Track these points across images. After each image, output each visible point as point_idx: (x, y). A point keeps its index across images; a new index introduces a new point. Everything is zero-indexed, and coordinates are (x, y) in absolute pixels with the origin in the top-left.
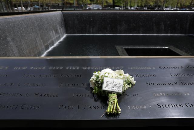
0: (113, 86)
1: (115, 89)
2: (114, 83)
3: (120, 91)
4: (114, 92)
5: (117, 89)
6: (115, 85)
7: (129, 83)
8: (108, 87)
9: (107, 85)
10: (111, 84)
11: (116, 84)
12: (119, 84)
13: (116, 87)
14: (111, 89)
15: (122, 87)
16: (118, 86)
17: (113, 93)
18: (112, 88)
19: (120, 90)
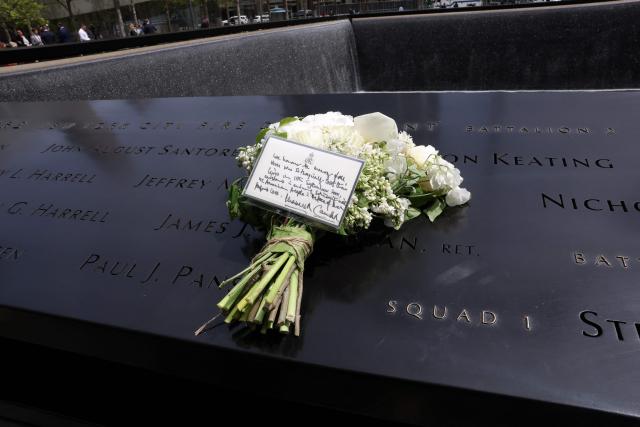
0: (298, 183)
1: (304, 200)
2: (311, 171)
3: (328, 220)
4: (300, 220)
5: (314, 203)
6: (312, 180)
7: (425, 197)
8: (270, 187)
9: (272, 177)
10: (292, 174)
11: (318, 174)
12: (331, 179)
13: (314, 190)
14: (287, 199)
15: (345, 195)
16: (325, 186)
17: (292, 219)
18: (293, 196)
19: (331, 209)
